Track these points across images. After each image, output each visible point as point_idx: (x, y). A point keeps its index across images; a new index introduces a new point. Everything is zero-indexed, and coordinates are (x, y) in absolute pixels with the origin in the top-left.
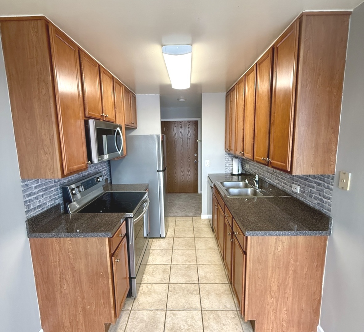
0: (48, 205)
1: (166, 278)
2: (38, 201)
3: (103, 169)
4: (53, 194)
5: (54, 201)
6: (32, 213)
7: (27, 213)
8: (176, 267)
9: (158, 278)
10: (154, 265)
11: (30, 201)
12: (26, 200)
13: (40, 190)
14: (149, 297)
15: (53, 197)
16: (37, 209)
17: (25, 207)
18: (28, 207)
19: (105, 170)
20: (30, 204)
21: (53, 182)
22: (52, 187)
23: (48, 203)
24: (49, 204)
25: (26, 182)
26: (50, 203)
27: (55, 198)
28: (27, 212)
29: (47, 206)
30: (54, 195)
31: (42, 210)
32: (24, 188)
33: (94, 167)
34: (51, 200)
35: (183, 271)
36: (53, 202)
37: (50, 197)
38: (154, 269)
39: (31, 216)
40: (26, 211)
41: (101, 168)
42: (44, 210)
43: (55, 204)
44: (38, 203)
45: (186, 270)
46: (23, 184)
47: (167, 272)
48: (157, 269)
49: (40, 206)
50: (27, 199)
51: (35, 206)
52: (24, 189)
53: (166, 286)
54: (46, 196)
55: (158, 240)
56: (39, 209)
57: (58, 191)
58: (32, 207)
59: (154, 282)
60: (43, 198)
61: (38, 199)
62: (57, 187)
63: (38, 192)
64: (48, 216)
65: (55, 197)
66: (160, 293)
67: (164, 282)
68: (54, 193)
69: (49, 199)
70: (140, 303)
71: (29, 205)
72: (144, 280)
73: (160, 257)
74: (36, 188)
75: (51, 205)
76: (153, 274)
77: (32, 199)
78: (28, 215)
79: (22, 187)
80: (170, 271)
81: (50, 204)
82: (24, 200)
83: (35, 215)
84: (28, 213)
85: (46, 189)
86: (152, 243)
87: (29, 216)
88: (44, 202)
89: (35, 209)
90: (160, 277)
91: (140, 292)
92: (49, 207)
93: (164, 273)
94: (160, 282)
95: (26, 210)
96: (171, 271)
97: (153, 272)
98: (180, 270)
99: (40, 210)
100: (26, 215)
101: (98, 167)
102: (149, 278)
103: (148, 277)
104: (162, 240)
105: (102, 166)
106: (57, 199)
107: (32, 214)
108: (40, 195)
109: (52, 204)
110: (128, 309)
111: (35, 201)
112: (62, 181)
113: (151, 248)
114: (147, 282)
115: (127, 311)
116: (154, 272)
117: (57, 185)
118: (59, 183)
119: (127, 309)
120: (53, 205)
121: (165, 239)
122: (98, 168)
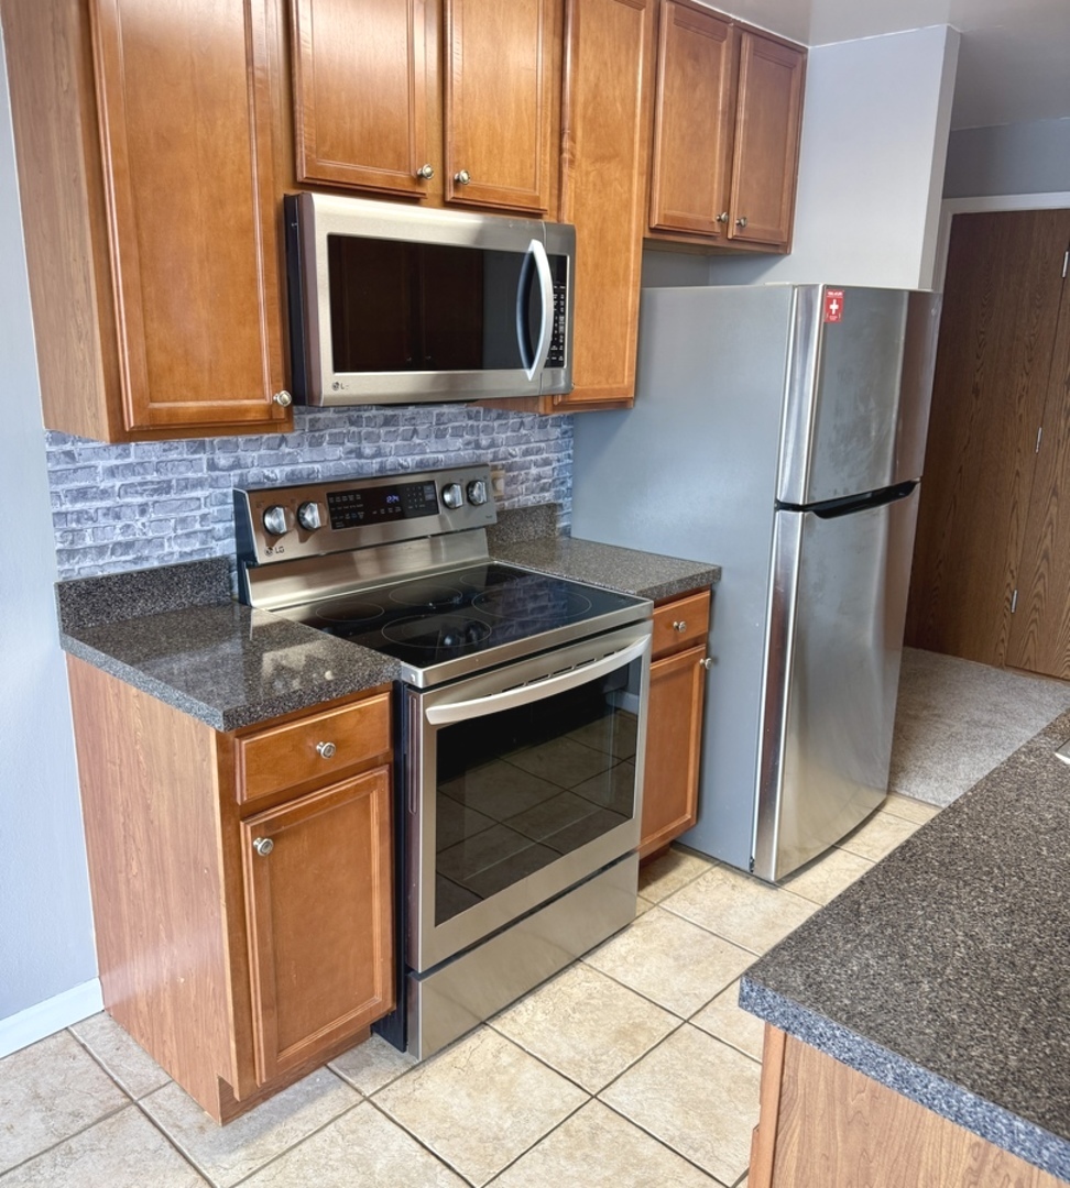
0: (167, 550)
1: (602, 1067)
2: (120, 524)
3: (526, 453)
4: (198, 513)
5: (203, 543)
6: (88, 563)
7: (64, 557)
8: (693, 1048)
9: (573, 1047)
10: (610, 982)
11: (80, 516)
12: (63, 509)
13: (132, 485)
14: (469, 1095)
15: (197, 527)
16: (112, 554)
17: (58, 534)
18: (70, 538)
19: (547, 462)
20: (81, 530)
21: (205, 466)
22: (199, 484)
23: (166, 544)
24: (174, 551)
25: (66, 443)
26: (180, 546)
27: (210, 531)
28: (68, 554)
29: (160, 552)
30: (204, 517)
31: (135, 561)
32: (58, 463)
33: (467, 437)
34: (188, 535)
35: (710, 1086)
36: (198, 546)
37: (183, 521)
38: (592, 1002)
39: (79, 573)
40: (59, 551)
41: (517, 450)
42: (146, 566)
43: (207, 556)
44: (118, 531)
45: (729, 1090)
46: (54, 449)
47: (635, 1043)
48: (604, 1005)
49: (128, 546)
50: (68, 507)
51: (106, 542)
52: (58, 468)
53: (569, 1099)
54: (161, 516)
55: (732, 878)
56: (123, 558)
57: (226, 507)
58: (89, 542)
59: (542, 1053)
60: (144, 520)
61: (118, 517)
62: (225, 490)
63: (122, 492)
64: (156, 592)
65: (206, 528)
66: (520, 1112)
67: (579, 1076)
68: (204, 510)
69: (175, 530)
70: (417, 1093)
71: (73, 531)
72: (513, 1019)
73: (671, 961)
74: (112, 472)
75: (182, 555)
76: (567, 1017)
77: (92, 511)
78: (67, 566)
79: (48, 458)
80: (653, 1048)
81: (176, 549)
82: (55, 510)
83: (100, 574)
84: (68, 560)
85: (164, 488)
86: (691, 881)
87: (73, 570)
88: (151, 535)
89: (101, 550)
90: (583, 1046)
91: (455, 1055)
92: (174, 561)
93: (616, 1041)
94: (565, 1064)
95: (60, 546)
96: (656, 1052)
97: (574, 1011)
98: (703, 1073)
99: (125, 562)
100: (60, 563)
101: (493, 439)
102: (538, 1023)
103: (540, 1016)
104: (752, 889)
105: (528, 442)
106: (219, 539)
107: (87, 568)
108: (128, 505)
109: (188, 549)
110: (362, 1089)
111: (102, 521)
112: (254, 471)
113: (666, 905)
114: (516, 1031)
115: (352, 1093)
116: (581, 1012)
117: (222, 481)
118: (234, 477)
119: (357, 1085)
120: (196, 558)
121: (773, 893)
122: (492, 445)
